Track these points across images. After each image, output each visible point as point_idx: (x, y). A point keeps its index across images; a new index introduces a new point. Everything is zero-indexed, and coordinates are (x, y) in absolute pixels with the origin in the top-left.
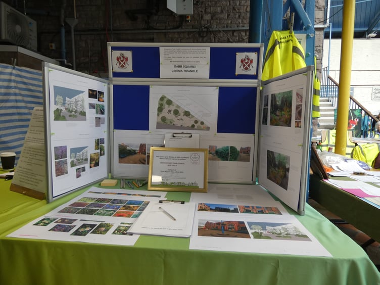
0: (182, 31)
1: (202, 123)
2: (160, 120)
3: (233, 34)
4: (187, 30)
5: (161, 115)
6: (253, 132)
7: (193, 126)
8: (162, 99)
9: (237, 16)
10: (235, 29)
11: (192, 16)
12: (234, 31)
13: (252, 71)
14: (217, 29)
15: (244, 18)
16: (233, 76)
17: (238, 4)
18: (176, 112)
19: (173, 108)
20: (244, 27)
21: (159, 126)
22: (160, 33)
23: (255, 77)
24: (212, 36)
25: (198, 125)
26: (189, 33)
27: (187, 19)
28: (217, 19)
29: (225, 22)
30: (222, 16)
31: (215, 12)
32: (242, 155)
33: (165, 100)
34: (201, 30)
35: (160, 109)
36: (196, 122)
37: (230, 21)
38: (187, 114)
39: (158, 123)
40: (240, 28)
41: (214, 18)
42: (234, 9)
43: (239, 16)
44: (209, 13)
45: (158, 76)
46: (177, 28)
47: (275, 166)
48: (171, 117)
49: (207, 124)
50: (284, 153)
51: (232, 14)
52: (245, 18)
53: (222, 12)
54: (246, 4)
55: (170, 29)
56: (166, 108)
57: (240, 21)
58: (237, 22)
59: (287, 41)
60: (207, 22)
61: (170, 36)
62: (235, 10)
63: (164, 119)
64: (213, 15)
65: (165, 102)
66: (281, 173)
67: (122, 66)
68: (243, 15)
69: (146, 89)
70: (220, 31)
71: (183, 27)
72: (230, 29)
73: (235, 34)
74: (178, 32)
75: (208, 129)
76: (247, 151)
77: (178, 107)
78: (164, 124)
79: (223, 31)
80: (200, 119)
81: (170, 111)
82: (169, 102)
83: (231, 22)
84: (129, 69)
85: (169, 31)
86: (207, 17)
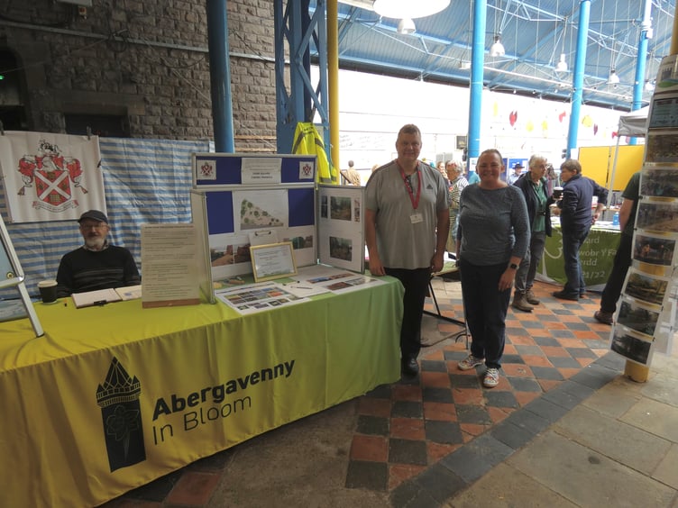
0: (72, 32)
1: (277, 221)
2: (243, 222)
3: (169, 54)
4: (83, 34)
5: (244, 217)
6: (313, 224)
7: (270, 224)
8: (244, 202)
9: (172, 25)
10: (172, 46)
11: (90, 10)
12: (170, 50)
13: (311, 177)
14: (141, 42)
15: (183, 30)
16: (297, 180)
17: (171, 5)
18: (256, 213)
19: (253, 210)
20: (185, 44)
21: (243, 227)
22: (21, 28)
23: (313, 180)
24: (133, 51)
25: (274, 223)
26: (87, 39)
27: (81, 13)
28: (138, 23)
29: (154, 32)
30: (146, 20)
31: (134, 11)
32: (307, 242)
33: (247, 203)
34: (111, 38)
35: (243, 212)
36: (273, 220)
37: (161, 32)
38: (265, 214)
39: (242, 225)
40: (180, 47)
41: (132, 20)
42: (166, 12)
43: (176, 26)
44: (121, 10)
45: (240, 183)
46: (61, 25)
47: (338, 247)
48: (252, 218)
49: (281, 221)
50: (345, 237)
51: (163, 20)
52: (186, 29)
53: (145, 13)
54: (184, 8)
55: (43, 25)
56: (248, 210)
57: (178, 34)
58: (174, 36)
59: (310, 133)
60: (121, 25)
61: (45, 38)
62: (168, 14)
63: (247, 220)
64: (130, 16)
65: (246, 205)
66: (345, 251)
67: (207, 174)
68: (182, 25)
69: (229, 194)
70: (146, 46)
71: (73, 26)
72: (164, 45)
73: (172, 54)
74: (63, 34)
75: (282, 225)
76: (310, 239)
77: (257, 208)
78: (247, 225)
79: (152, 46)
80: (276, 217)
81: (251, 213)
82: (250, 205)
83: (163, 33)
84: (213, 176)
85: (43, 28)
86: (121, 16)
